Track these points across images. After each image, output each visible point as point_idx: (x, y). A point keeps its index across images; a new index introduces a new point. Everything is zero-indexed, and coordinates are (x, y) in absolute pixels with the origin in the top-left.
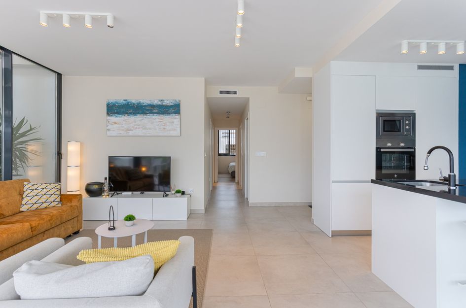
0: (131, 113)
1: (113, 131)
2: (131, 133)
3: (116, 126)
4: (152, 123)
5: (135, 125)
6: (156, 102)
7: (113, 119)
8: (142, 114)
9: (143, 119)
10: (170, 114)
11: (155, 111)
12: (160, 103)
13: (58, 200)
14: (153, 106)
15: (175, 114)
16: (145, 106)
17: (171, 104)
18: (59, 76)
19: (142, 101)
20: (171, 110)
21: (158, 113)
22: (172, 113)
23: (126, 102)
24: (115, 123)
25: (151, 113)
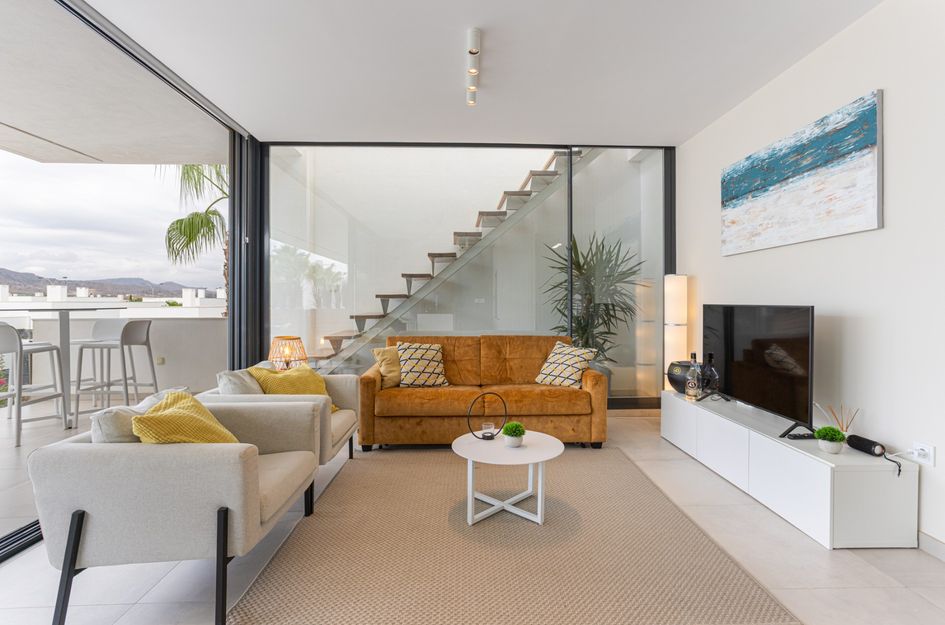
0: (757, 189)
1: (731, 241)
2: (759, 242)
3: (734, 228)
4: (799, 203)
5: (765, 219)
6: (810, 132)
7: (731, 213)
8: (779, 181)
9: (780, 197)
10: (843, 155)
11: (805, 163)
12: (817, 131)
13: (576, 377)
14: (800, 150)
15: (861, 149)
16: (786, 155)
17: (849, 120)
18: (670, 153)
19: (778, 146)
20: (851, 140)
21: (813, 167)
22: (850, 153)
23: (751, 161)
24: (733, 222)
25: (798, 171)
